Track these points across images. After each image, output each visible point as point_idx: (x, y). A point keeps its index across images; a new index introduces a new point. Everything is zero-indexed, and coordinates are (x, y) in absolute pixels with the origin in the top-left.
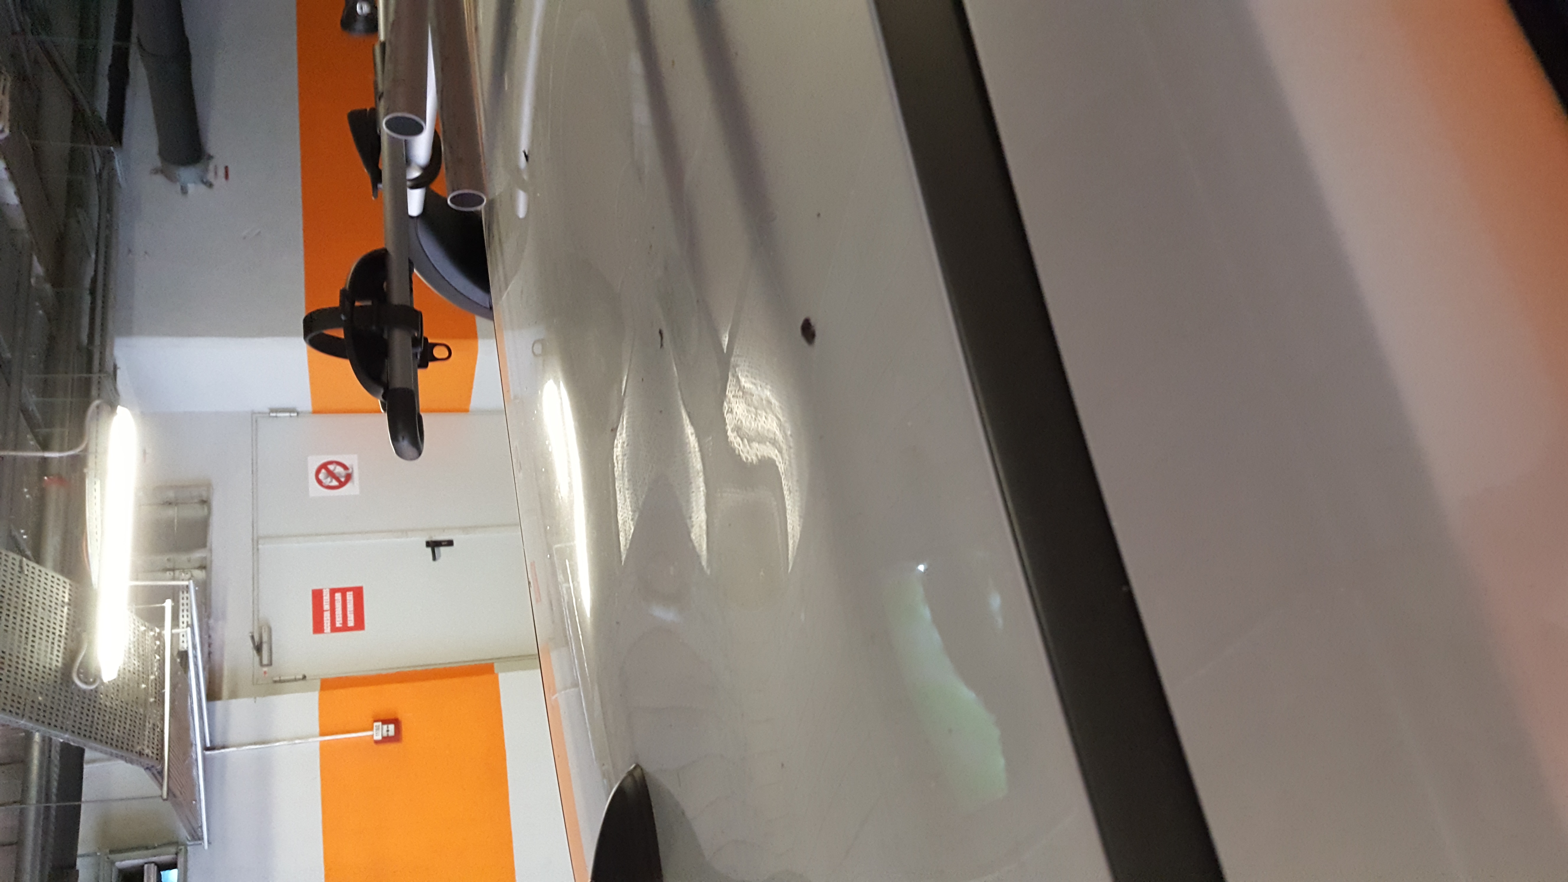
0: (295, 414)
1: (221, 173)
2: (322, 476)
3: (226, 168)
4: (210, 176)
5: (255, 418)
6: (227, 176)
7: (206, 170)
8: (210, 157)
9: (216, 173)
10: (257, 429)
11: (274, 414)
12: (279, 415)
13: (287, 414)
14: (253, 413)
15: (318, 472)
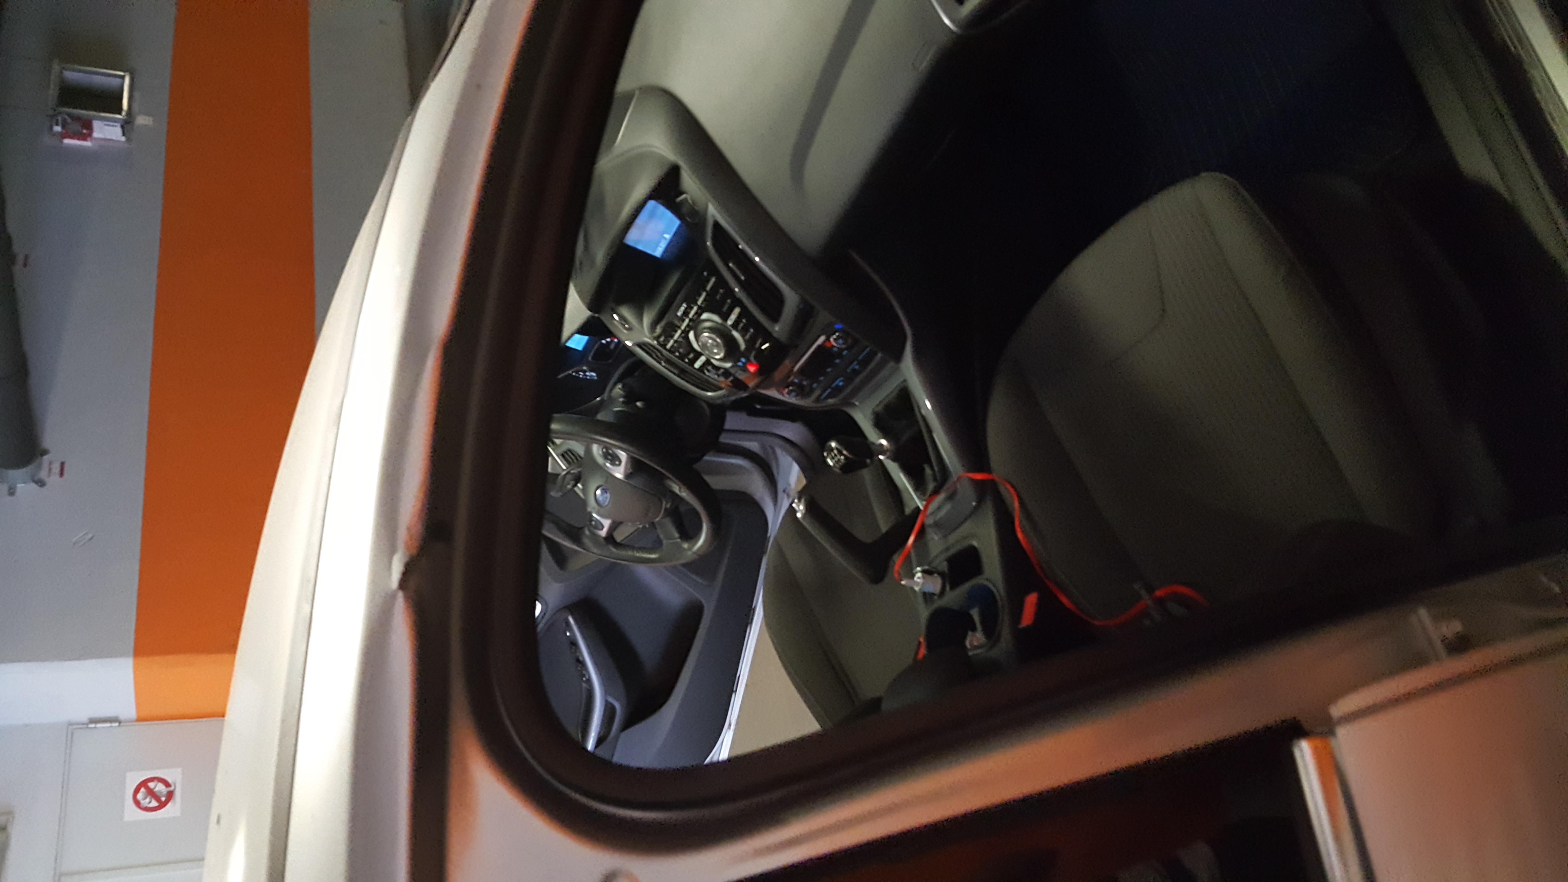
0: (117, 724)
1: (56, 468)
2: (140, 796)
3: (62, 464)
4: (43, 474)
5: (72, 729)
6: (62, 474)
7: (40, 467)
8: (45, 452)
9: (50, 470)
10: (72, 742)
11: (93, 725)
12: (99, 725)
13: (108, 725)
14: (70, 724)
15: (137, 791)
